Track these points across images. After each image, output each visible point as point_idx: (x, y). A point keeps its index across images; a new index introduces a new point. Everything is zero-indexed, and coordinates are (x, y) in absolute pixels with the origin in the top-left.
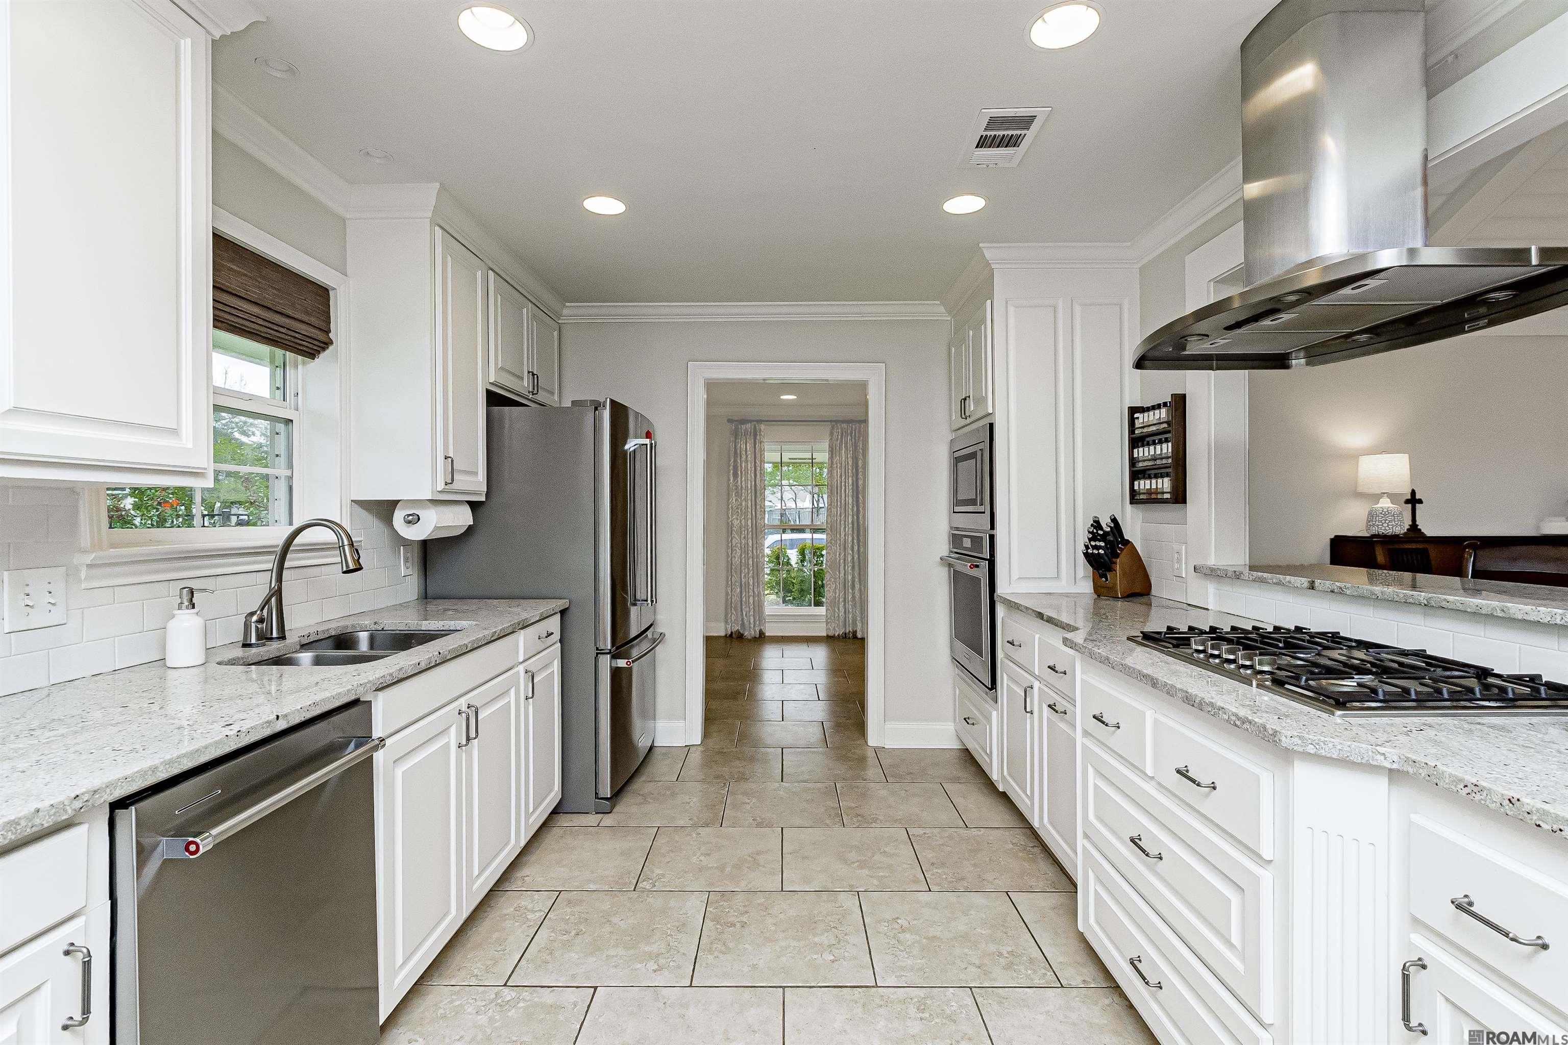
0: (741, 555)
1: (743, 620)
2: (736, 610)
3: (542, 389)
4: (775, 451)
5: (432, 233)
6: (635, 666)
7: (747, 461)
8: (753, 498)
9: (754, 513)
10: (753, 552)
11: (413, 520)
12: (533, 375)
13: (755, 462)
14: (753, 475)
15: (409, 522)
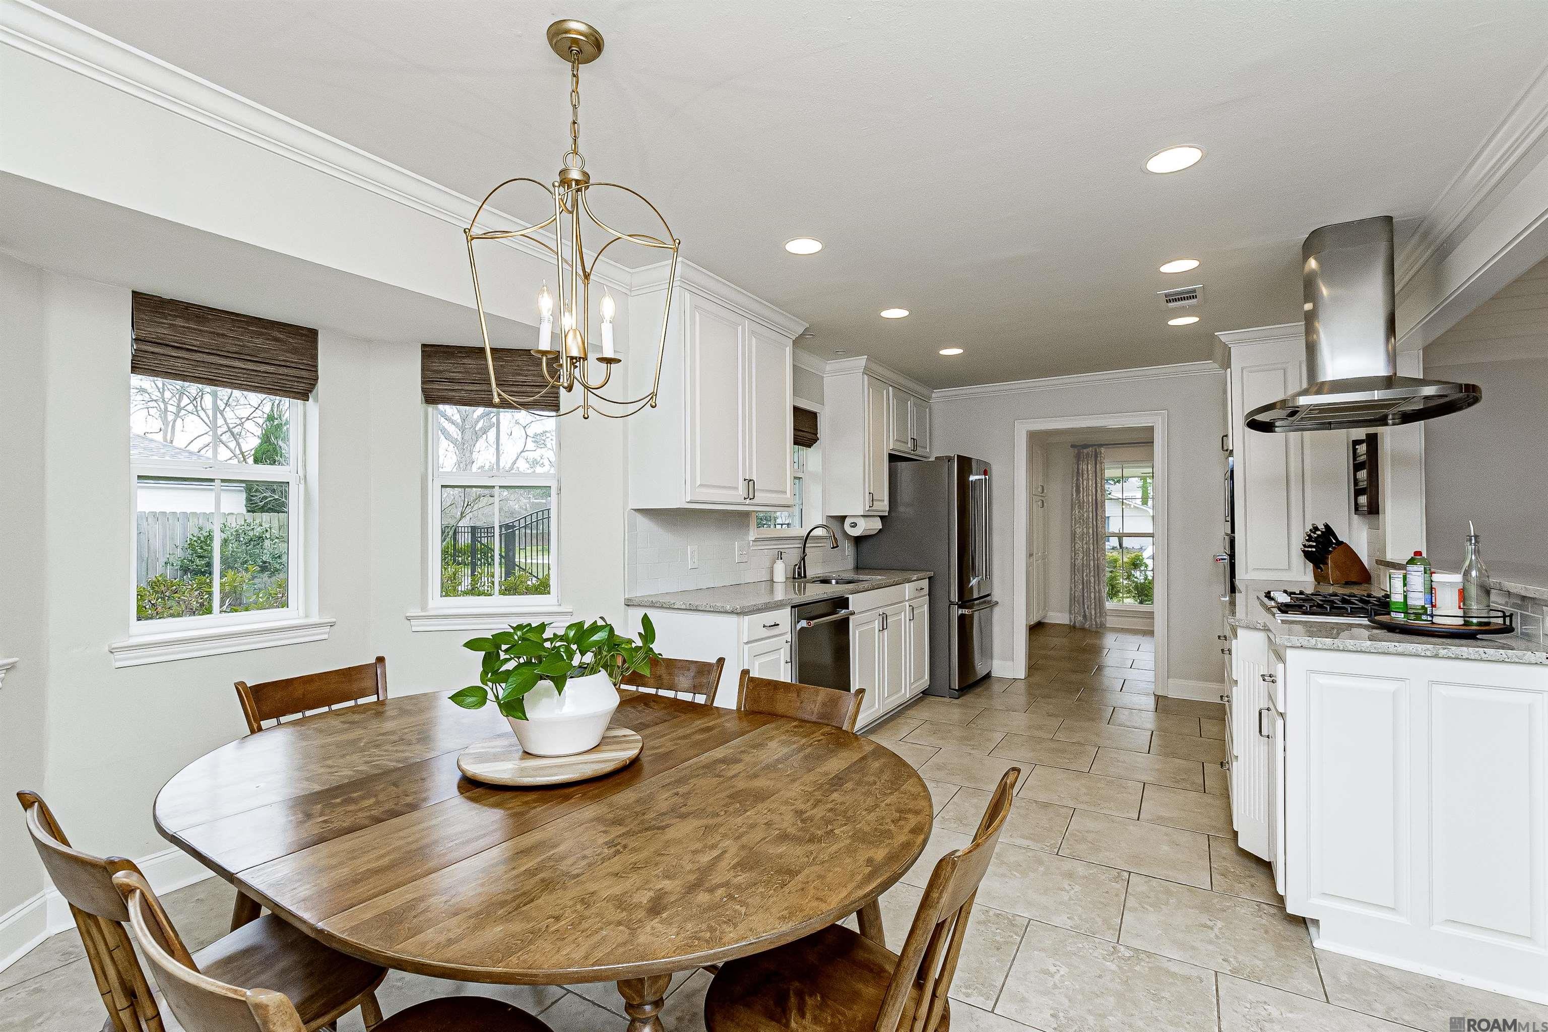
0: (1083, 558)
1: (1084, 612)
2: (1079, 604)
3: (920, 446)
4: (1117, 468)
5: (863, 378)
6: (976, 615)
7: (1088, 480)
8: (1094, 509)
9: (1095, 523)
10: (1094, 556)
11: (854, 525)
12: (914, 439)
13: (1096, 480)
14: (1094, 491)
15: (852, 527)
